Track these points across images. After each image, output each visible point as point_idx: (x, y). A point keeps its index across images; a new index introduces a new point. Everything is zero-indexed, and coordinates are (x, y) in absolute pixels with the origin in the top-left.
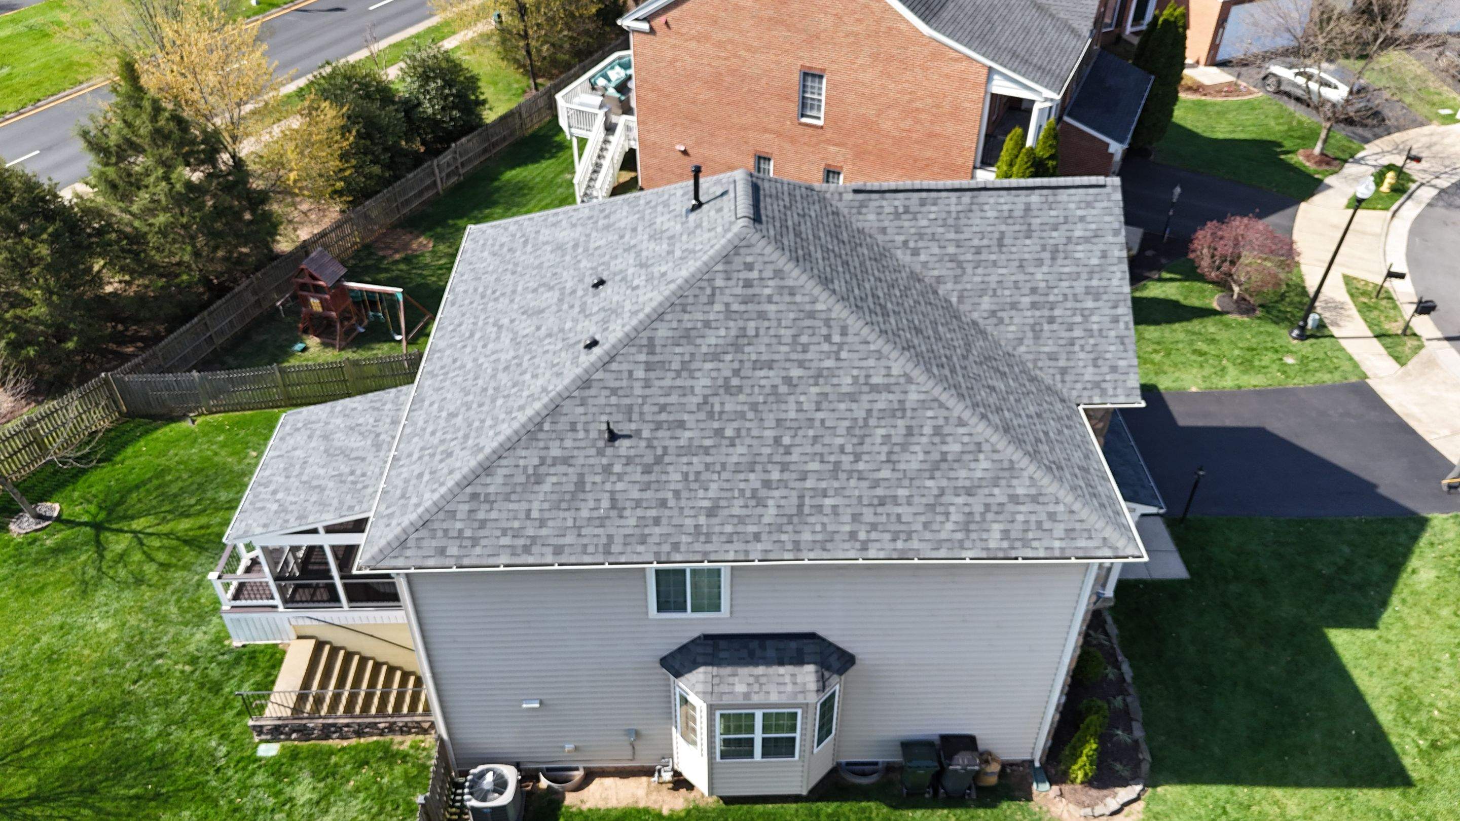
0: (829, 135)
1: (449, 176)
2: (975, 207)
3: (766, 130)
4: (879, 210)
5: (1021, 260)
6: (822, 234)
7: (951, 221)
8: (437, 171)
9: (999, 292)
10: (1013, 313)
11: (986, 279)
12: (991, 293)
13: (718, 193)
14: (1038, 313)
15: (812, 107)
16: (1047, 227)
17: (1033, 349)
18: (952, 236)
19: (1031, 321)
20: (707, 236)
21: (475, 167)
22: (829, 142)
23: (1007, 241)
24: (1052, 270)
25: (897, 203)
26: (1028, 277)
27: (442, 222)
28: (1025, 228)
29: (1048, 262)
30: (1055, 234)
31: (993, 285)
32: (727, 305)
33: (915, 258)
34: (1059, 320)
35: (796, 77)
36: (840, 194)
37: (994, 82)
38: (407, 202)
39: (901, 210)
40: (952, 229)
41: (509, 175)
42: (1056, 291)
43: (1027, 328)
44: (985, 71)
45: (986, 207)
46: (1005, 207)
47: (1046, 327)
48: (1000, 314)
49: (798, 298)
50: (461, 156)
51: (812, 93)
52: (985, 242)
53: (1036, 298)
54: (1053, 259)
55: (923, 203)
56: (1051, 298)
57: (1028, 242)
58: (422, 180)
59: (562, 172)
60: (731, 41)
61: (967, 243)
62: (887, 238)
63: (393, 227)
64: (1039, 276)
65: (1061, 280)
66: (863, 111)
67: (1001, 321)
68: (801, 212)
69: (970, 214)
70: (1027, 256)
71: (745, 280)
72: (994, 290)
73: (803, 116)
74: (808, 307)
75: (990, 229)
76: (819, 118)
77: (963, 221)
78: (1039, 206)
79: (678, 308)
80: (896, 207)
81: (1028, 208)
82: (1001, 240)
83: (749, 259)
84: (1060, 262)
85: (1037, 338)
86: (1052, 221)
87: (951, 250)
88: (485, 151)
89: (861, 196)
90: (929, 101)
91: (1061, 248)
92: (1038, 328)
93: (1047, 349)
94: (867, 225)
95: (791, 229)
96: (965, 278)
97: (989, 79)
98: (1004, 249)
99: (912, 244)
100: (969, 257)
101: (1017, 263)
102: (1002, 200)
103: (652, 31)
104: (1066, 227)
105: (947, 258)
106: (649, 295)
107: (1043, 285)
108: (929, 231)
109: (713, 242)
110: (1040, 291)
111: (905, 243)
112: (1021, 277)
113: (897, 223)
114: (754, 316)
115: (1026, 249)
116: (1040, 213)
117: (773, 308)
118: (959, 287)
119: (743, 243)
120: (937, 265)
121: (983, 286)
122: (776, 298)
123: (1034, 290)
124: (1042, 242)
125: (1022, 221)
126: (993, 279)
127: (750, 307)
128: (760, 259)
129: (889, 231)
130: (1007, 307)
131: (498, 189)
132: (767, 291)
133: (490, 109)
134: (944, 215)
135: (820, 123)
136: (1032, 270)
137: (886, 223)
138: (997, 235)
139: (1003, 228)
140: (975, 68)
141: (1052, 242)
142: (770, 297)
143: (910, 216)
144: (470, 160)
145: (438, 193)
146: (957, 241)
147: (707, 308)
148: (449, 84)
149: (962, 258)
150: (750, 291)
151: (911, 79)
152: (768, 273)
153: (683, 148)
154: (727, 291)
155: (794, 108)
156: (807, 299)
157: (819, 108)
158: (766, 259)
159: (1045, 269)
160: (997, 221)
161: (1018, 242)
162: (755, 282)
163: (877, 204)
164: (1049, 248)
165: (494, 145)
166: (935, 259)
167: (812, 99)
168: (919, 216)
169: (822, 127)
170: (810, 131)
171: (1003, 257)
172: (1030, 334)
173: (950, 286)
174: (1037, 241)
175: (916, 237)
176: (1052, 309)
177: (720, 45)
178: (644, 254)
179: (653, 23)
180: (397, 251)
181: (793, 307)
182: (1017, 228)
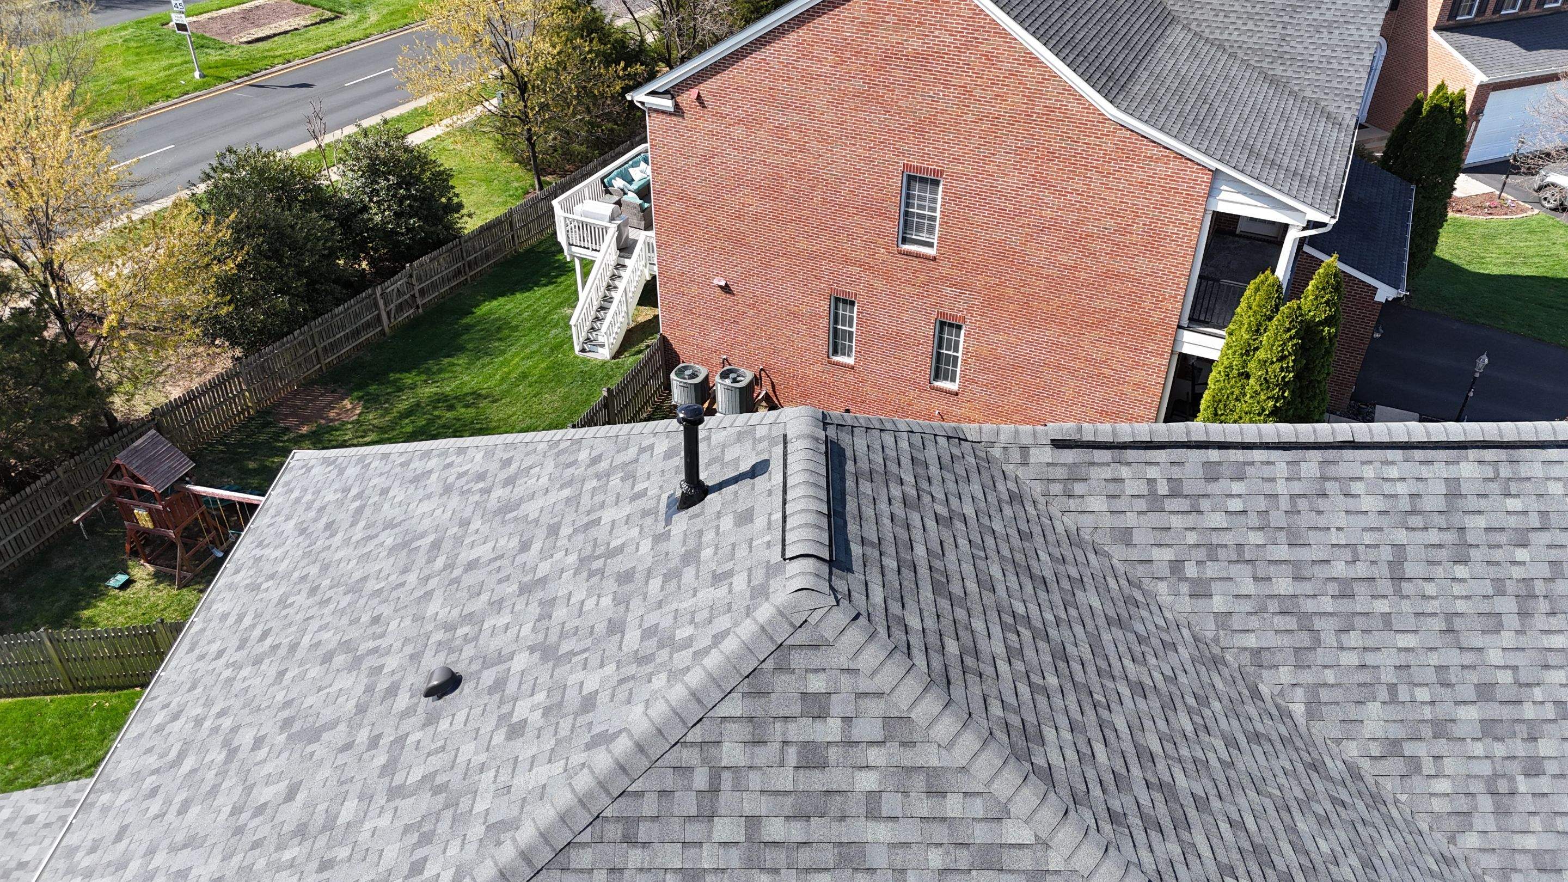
0: (945, 268)
1: (400, 308)
2: (1331, 487)
3: (847, 261)
4: (1112, 488)
5: (1450, 616)
6: (996, 571)
7: (1278, 519)
8: (381, 303)
9: (1403, 695)
10: (1442, 746)
11: (1371, 659)
12: (1383, 694)
13: (745, 467)
14: (1499, 750)
15: (919, 228)
16: (1503, 539)
17: (1497, 840)
18: (1283, 552)
19: (1485, 768)
20: (708, 595)
21: (442, 296)
22: (944, 279)
23: (1410, 569)
24: (1523, 641)
25: (1152, 472)
26: (1468, 658)
27: (379, 376)
28: (1449, 538)
29: (1512, 622)
30: (1521, 554)
31: (1389, 677)
32: (753, 822)
33: (1201, 604)
34: (1552, 767)
35: (897, 182)
36: (1024, 449)
37: (1223, 195)
38: (333, 347)
39: (1163, 489)
40: (1282, 537)
41: (485, 308)
42: (1538, 693)
43: (1477, 787)
44: (1207, 178)
45: (1357, 488)
46: (1402, 489)
47: (1523, 785)
48: (1409, 749)
49: (953, 806)
50: (420, 280)
51: (921, 207)
52: (1361, 570)
53: (1493, 711)
54: (1524, 614)
55: (1212, 474)
56: (1529, 712)
57: (1461, 571)
58: (357, 316)
59: (561, 305)
60: (798, 128)
61: (1318, 571)
62: (1134, 554)
63: (308, 384)
64: (1495, 657)
65: (1547, 667)
66: (999, 235)
67: (1415, 765)
68: (942, 510)
69: (1321, 504)
70: (1461, 606)
71: (805, 746)
72: (1392, 688)
73: (904, 240)
74: (981, 834)
75: (1368, 538)
76: (930, 245)
77: (1306, 519)
78: (1479, 487)
79: (613, 831)
80: (1151, 482)
81: (1454, 492)
82: (1397, 564)
83: (817, 684)
84: (1540, 622)
85: (1502, 812)
86: (1512, 522)
87: (1284, 586)
88: (458, 272)
89: (1069, 456)
90: (1109, 222)
91: (1540, 588)
92: (1503, 786)
93: (1530, 842)
94: (1087, 521)
95: (923, 572)
96: (1321, 656)
97: (1212, 192)
98: (1407, 588)
99: (1191, 570)
100: (1327, 604)
101: (1438, 624)
102: (1393, 472)
103: (678, 111)
104: (1544, 538)
105: (1273, 606)
106: (542, 773)
107: (1505, 677)
108: (1227, 539)
109: (722, 622)
110: (1500, 694)
111: (1176, 566)
112: (1453, 658)
113: (1155, 519)
114: (829, 857)
115: (1458, 589)
116: (1482, 504)
117: (881, 833)
118: (1307, 677)
119: (800, 638)
120: (1254, 623)
121: (1363, 677)
122: (891, 804)
123: (1485, 691)
124: (1495, 572)
125: (1441, 521)
126: (1386, 660)
127: (819, 829)
128: (846, 682)
129: (1137, 537)
130: (1427, 731)
131: (468, 328)
132: (866, 781)
133: (470, 216)
134: (1262, 504)
135: (931, 252)
136: (1477, 640)
137: (1131, 520)
138: (1386, 554)
139: (1401, 536)
140: (1191, 172)
141: (1517, 572)
142: (873, 797)
143: (1184, 505)
144: (434, 286)
145: (382, 333)
146: (1296, 564)
147: (694, 832)
148: (406, 182)
149: (1310, 606)
150: (817, 781)
151: (1081, 188)
152: (867, 729)
153: (723, 283)
154: (755, 780)
155: (892, 228)
156: (977, 808)
157: (931, 230)
158: (865, 685)
159: (1507, 639)
160: (1384, 521)
161: (1439, 572)
162: (833, 754)
163: (1108, 473)
164: (1511, 587)
165: (470, 265)
166: (1247, 606)
167: (920, 216)
168: (1205, 504)
169: (934, 259)
170: (916, 263)
171: (1406, 606)
172: (1486, 803)
173: (1285, 674)
174: (1480, 569)
175: (1201, 554)
176: (1533, 739)
177: (780, 132)
178: (560, 613)
179: (679, 99)
180: (305, 420)
181: (940, 833)
182: (1433, 537)
